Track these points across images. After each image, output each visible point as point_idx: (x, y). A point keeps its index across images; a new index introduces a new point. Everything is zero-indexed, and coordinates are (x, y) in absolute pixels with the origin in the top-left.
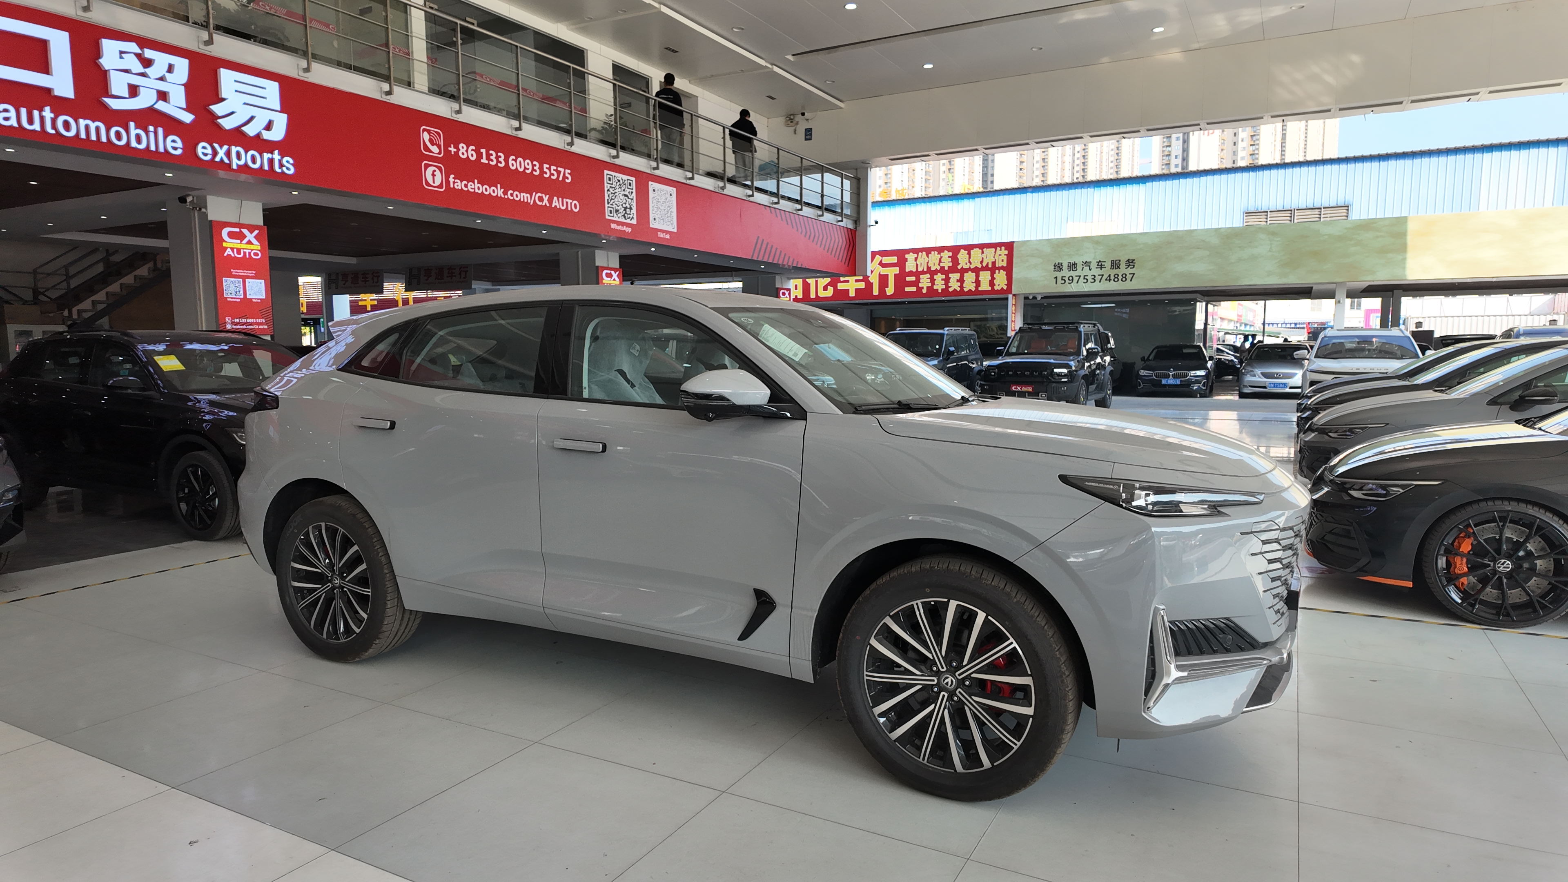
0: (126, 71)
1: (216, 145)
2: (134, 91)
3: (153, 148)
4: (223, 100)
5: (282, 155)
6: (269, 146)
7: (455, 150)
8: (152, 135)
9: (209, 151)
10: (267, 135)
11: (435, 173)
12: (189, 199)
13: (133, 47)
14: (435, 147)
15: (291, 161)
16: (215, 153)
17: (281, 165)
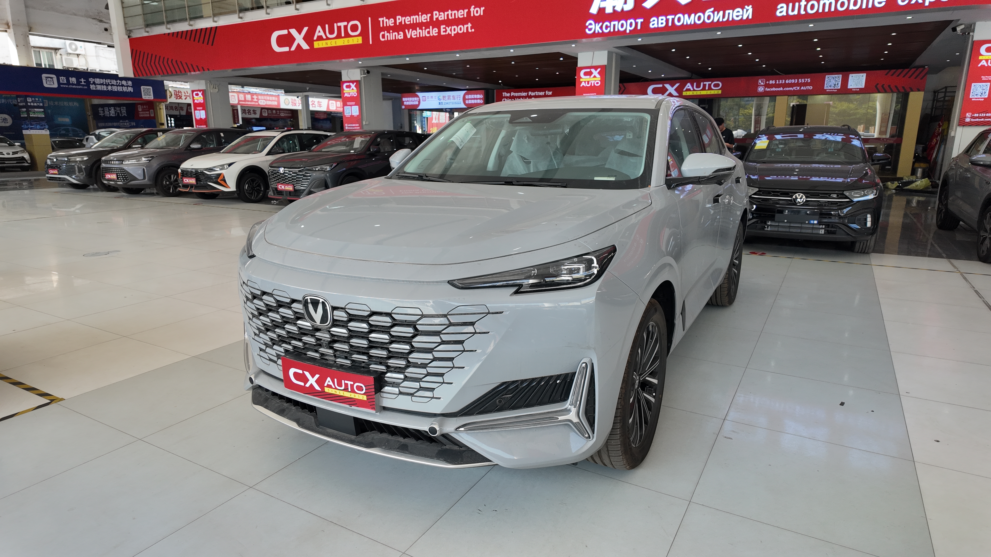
3: (864, 7)
12: (959, 29)
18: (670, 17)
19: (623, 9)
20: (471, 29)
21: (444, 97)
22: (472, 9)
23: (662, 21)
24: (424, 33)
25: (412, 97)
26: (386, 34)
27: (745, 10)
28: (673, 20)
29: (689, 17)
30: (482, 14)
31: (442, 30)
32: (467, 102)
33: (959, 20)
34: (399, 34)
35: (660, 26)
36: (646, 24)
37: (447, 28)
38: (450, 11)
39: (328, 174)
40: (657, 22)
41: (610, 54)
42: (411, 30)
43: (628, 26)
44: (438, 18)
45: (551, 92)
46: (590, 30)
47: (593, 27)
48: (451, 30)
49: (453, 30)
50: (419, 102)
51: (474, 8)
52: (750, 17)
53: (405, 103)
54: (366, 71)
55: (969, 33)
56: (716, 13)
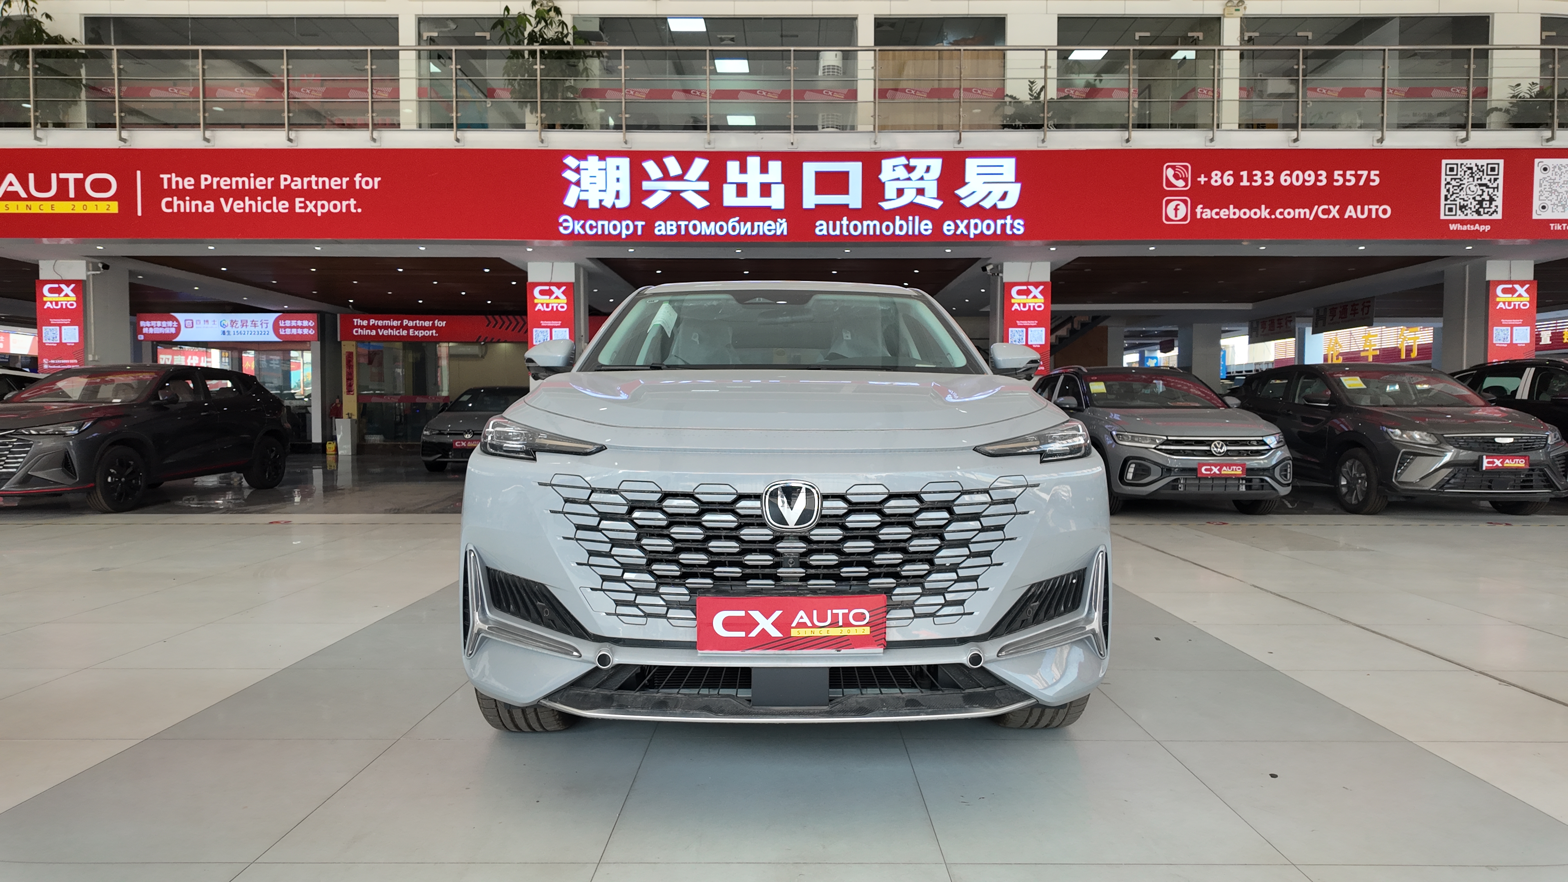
0: (898, 179)
1: (958, 222)
2: (900, 192)
3: (910, 233)
4: (966, 184)
5: (1013, 219)
6: (1003, 214)
7: (1206, 179)
8: (911, 223)
9: (953, 227)
10: (1001, 205)
11: (1178, 207)
12: (989, 268)
13: (903, 160)
14: (1181, 181)
15: (1022, 222)
16: (957, 227)
17: (1012, 227)
18: (683, 224)
19: (614, 205)
20: (356, 208)
21: (233, 322)
22: (357, 178)
23: (672, 228)
24: (261, 206)
25: (162, 320)
26: (176, 202)
27: (778, 224)
28: (687, 227)
29: (708, 225)
30: (376, 187)
31: (298, 205)
32: (282, 332)
33: (989, 259)
34: (204, 204)
35: (669, 233)
36: (649, 228)
37: (308, 202)
38: (313, 176)
39: (71, 442)
40: (665, 228)
41: (577, 267)
42: (231, 200)
43: (623, 228)
44: (290, 184)
45: (445, 322)
46: (566, 228)
47: (569, 225)
48: (316, 206)
49: (321, 208)
50: (178, 329)
51: (362, 177)
52: (785, 233)
53: (145, 330)
54: (100, 265)
55: (998, 275)
56: (742, 223)
